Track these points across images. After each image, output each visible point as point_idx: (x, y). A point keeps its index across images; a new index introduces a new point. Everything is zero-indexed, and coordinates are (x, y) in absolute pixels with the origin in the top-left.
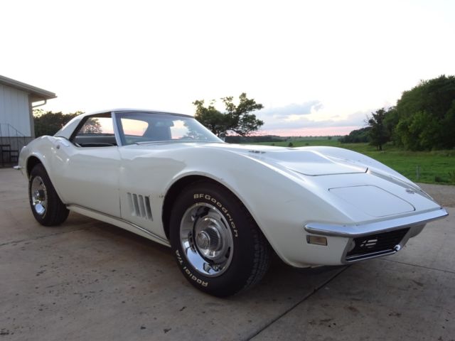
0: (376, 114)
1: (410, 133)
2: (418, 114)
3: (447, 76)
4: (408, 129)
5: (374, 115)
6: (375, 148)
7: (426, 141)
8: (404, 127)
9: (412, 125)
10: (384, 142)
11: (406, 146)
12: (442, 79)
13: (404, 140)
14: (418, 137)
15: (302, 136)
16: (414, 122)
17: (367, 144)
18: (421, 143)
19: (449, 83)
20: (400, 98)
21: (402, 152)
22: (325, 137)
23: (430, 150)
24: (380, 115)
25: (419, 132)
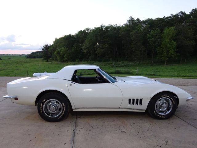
0: (45, 46)
1: (61, 55)
2: (63, 48)
3: (71, 35)
4: (60, 54)
5: (44, 47)
6: (46, 61)
7: (67, 58)
8: (58, 53)
9: (61, 52)
10: (49, 58)
11: (59, 60)
12: (70, 35)
13: (58, 58)
14: (63, 57)
15: (4, 54)
16: (62, 51)
17: (42, 59)
18: (65, 59)
19: (72, 37)
20: (54, 41)
21: (58, 63)
22: (18, 55)
23: (68, 62)
24: (47, 47)
25: (64, 55)
